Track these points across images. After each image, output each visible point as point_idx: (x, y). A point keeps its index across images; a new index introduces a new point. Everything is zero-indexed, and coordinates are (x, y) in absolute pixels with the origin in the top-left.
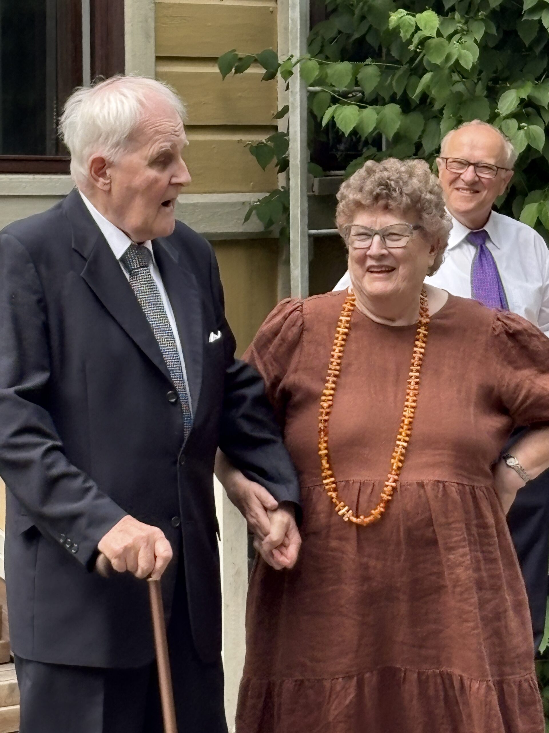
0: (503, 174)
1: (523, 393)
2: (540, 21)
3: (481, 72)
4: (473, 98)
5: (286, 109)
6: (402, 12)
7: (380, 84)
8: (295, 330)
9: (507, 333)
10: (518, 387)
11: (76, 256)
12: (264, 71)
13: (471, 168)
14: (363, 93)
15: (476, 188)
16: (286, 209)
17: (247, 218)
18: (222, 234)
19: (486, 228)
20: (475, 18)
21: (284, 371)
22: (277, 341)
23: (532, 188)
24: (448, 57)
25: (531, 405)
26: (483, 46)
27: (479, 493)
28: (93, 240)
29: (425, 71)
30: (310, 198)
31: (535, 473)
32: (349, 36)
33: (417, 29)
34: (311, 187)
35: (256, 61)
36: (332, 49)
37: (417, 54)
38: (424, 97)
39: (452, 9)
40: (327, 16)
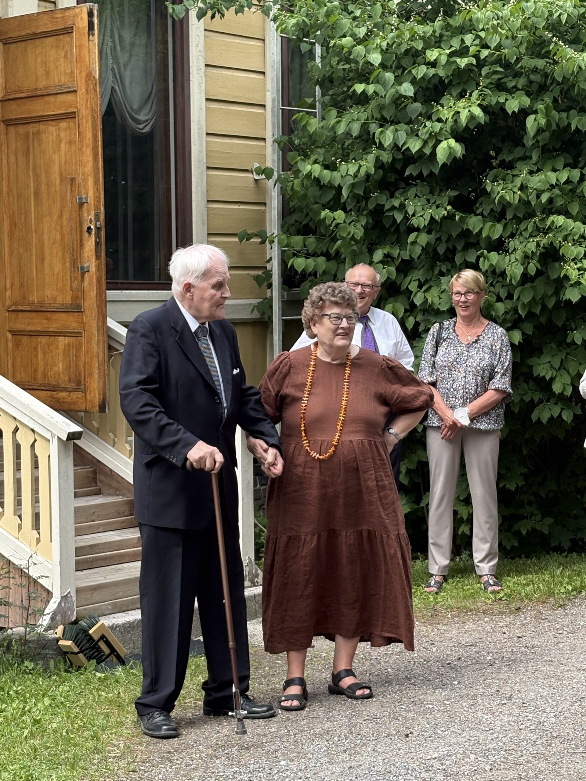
0: (376, 289)
1: (396, 396)
2: (393, 215)
3: (364, 240)
4: (361, 253)
5: (271, 259)
6: (327, 211)
7: (317, 247)
8: (287, 367)
9: (388, 367)
10: (394, 393)
11: (173, 331)
12: (260, 240)
13: (360, 286)
14: (307, 250)
15: (363, 296)
16: (271, 307)
17: (252, 311)
18: (240, 319)
19: (368, 315)
20: (362, 214)
21: (281, 387)
22: (277, 373)
23: (390, 297)
24: (349, 234)
25: (400, 401)
26: (366, 228)
27: (379, 445)
28: (181, 323)
29: (338, 240)
30: (282, 301)
31: (402, 436)
32: (301, 223)
33: (334, 219)
34: (283, 297)
35: (256, 235)
36: (293, 229)
37: (333, 231)
38: (338, 252)
39: (351, 210)
40: (291, 213)
